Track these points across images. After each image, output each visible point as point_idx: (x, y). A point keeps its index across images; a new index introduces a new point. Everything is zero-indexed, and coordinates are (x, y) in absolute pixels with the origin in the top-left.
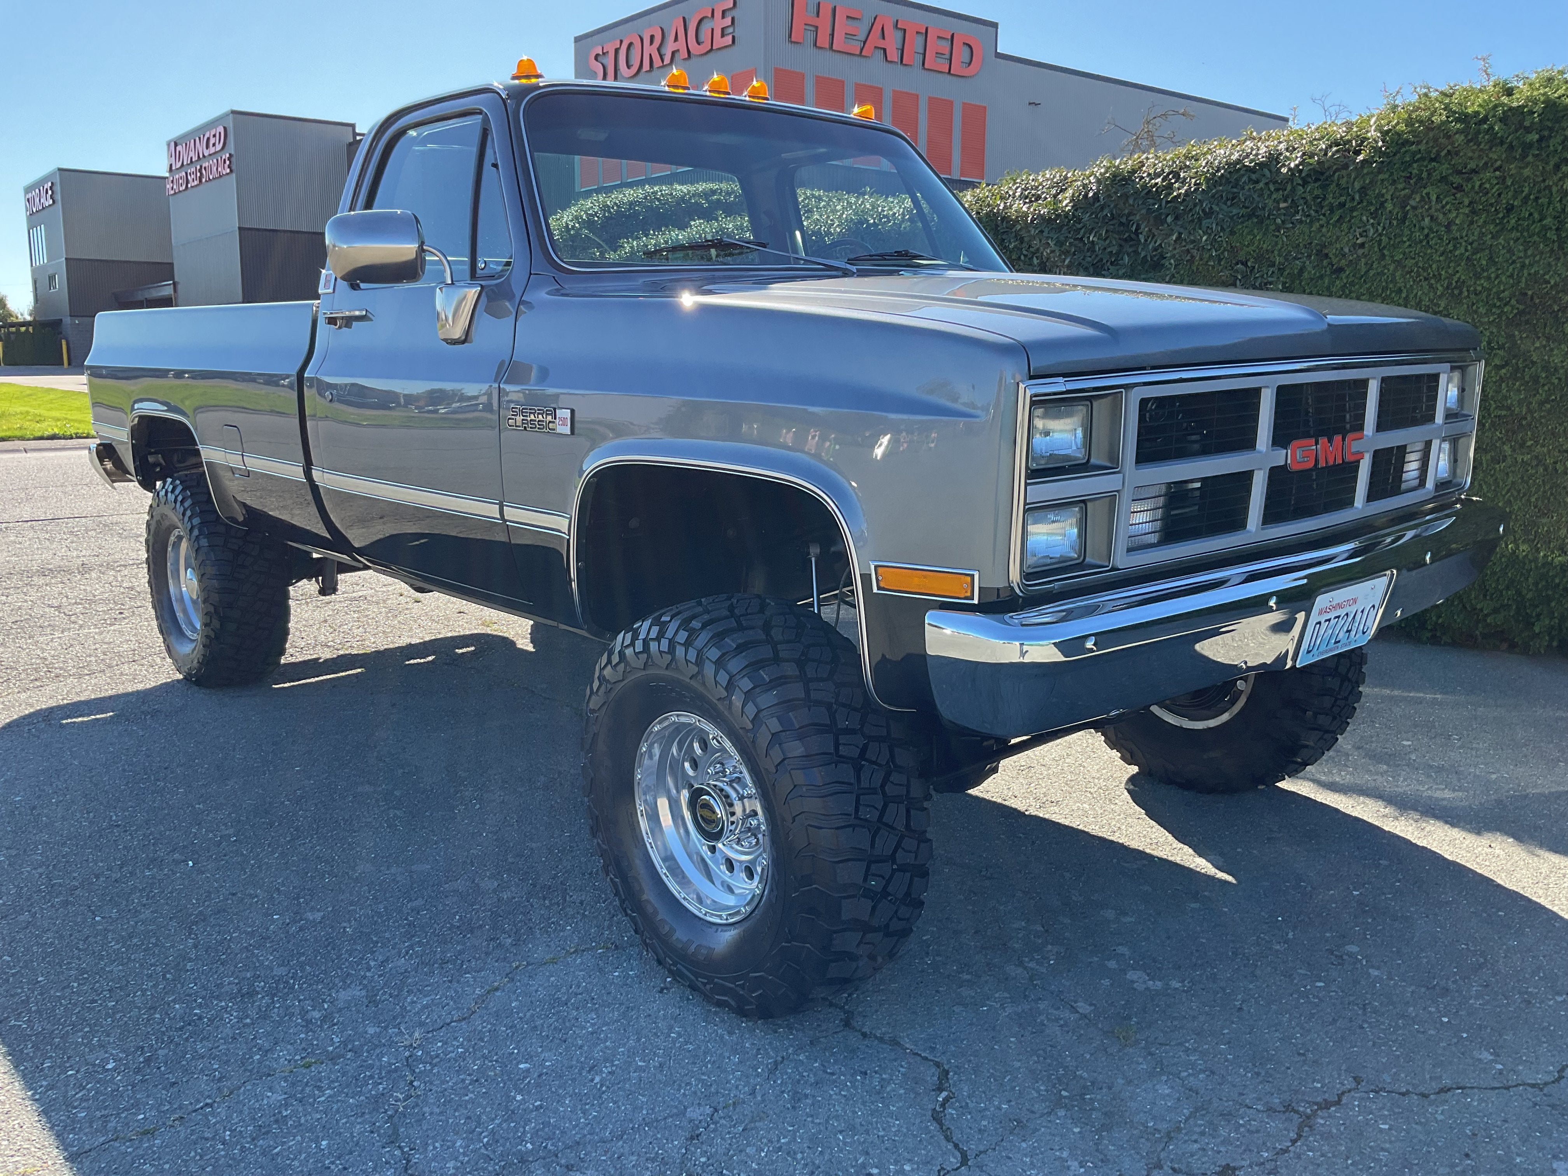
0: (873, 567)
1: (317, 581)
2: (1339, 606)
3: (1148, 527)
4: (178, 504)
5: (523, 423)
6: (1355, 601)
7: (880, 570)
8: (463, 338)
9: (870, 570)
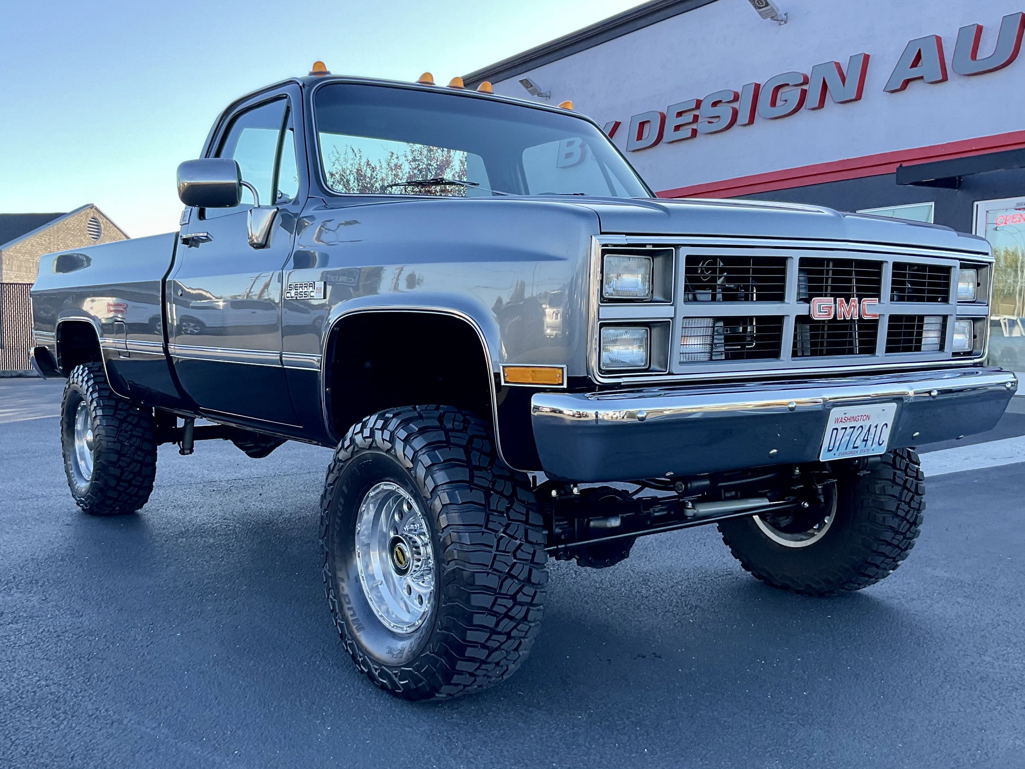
0: (501, 368)
1: (179, 444)
2: (854, 419)
3: (700, 348)
4: (84, 383)
5: (295, 295)
6: (868, 417)
7: (506, 369)
8: (264, 243)
9: (499, 370)
